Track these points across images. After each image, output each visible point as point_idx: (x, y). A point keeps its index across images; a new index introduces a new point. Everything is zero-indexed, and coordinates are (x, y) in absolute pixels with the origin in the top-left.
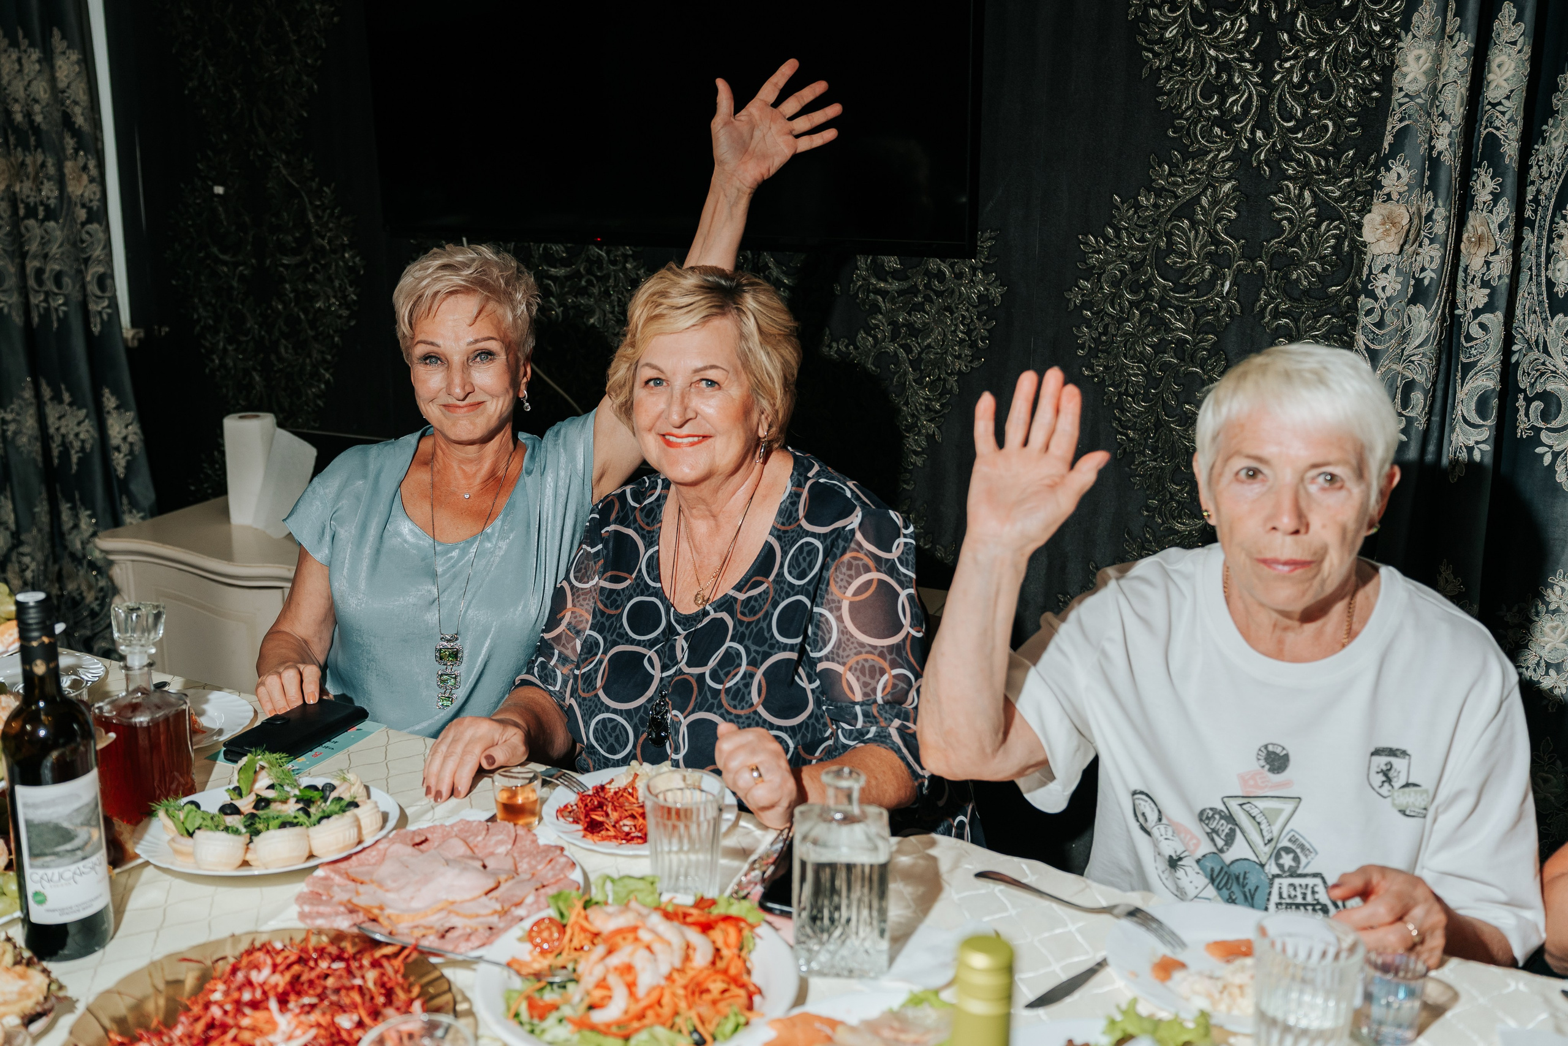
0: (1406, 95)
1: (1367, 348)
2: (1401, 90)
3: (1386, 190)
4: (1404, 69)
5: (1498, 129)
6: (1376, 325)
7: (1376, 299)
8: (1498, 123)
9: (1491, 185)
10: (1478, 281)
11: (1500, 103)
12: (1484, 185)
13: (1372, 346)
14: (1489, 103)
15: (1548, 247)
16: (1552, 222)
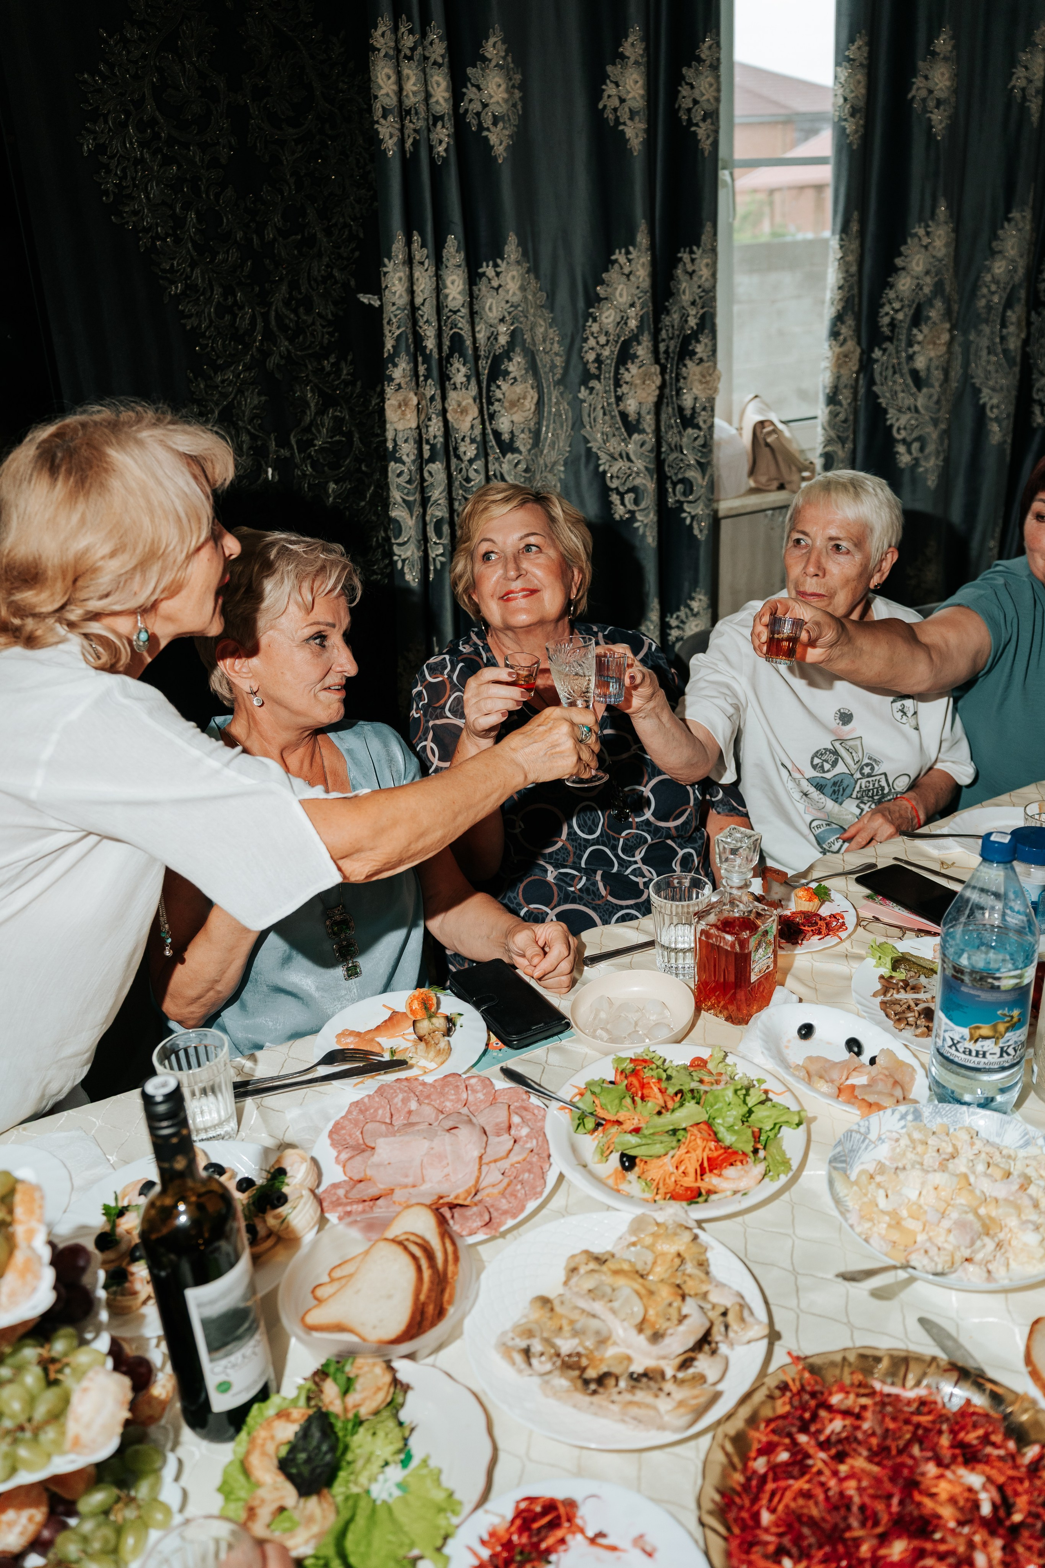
0: (398, 309)
1: (404, 501)
2: (394, 304)
3: (397, 381)
4: (394, 289)
5: (461, 329)
6: (407, 482)
7: (404, 463)
8: (460, 325)
9: (463, 370)
10: (468, 440)
11: (459, 311)
12: (459, 372)
13: (406, 498)
14: (451, 311)
15: (488, 409)
16: (488, 390)
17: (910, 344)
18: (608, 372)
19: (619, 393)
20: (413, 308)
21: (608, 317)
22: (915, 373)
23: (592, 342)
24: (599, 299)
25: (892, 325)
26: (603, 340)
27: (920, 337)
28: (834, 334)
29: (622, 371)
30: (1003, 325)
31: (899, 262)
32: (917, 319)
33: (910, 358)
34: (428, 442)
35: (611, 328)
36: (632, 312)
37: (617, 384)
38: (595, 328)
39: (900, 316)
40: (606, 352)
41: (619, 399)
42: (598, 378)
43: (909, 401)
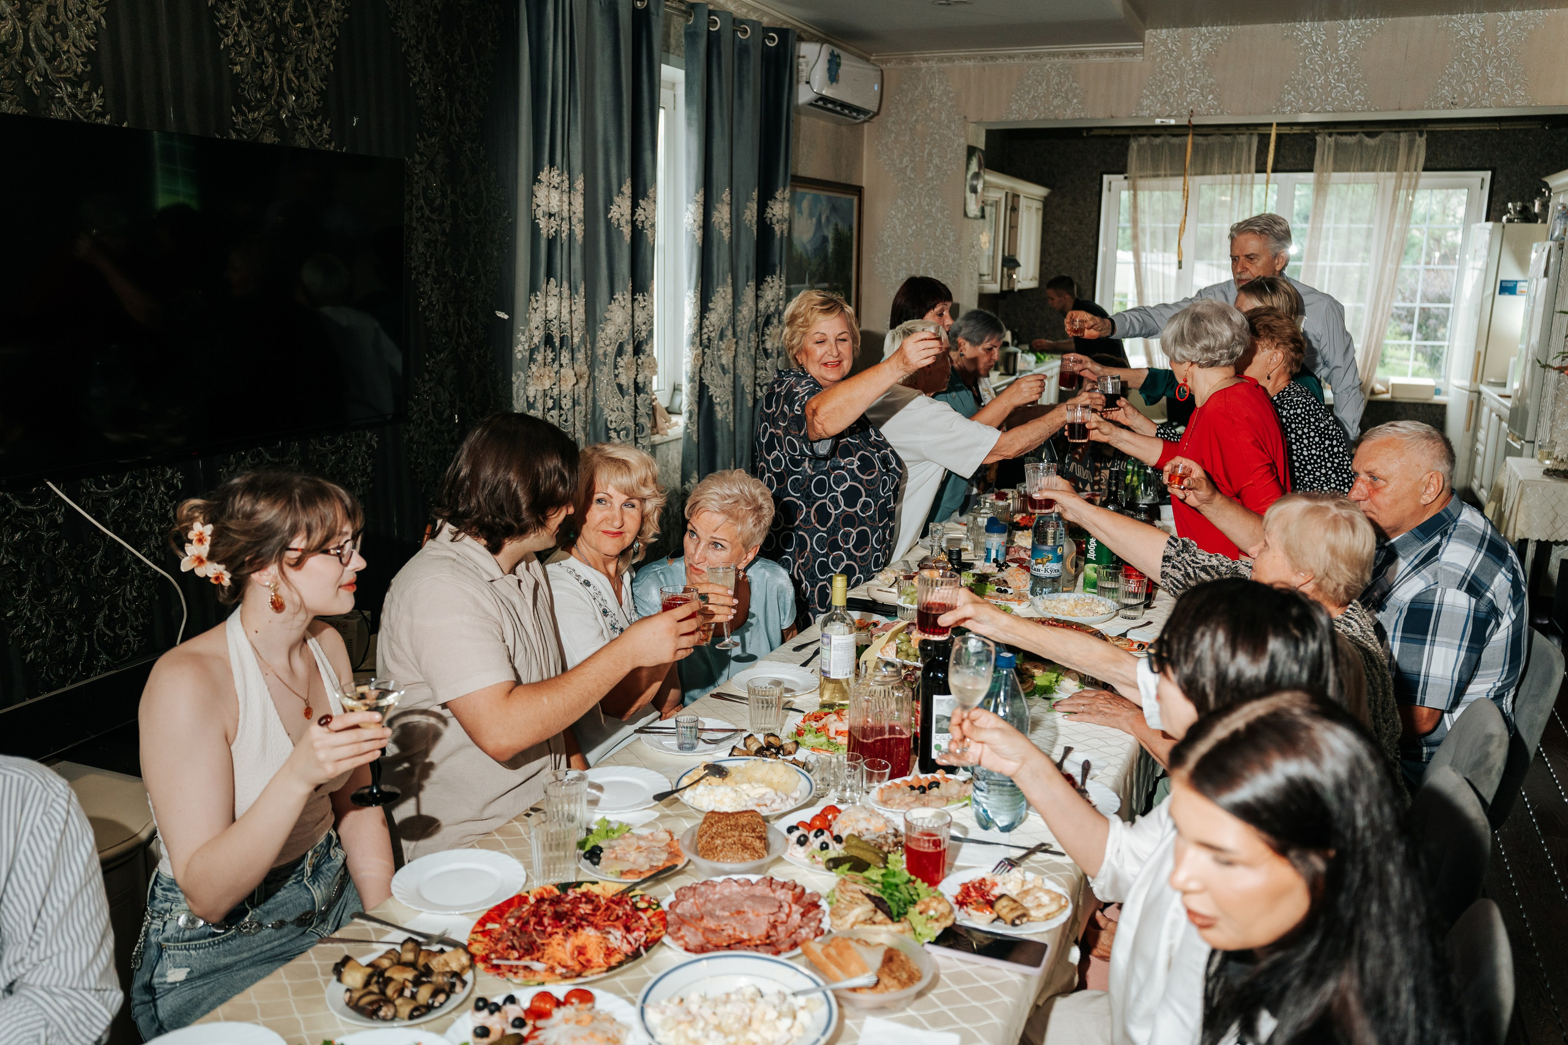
3: (539, 362)
17: (719, 350)
18: (610, 360)
19: (617, 372)
20: (547, 321)
21: (610, 330)
22: (722, 367)
23: (601, 344)
24: (606, 320)
25: (709, 339)
26: (607, 342)
27: (723, 346)
28: (693, 343)
29: (619, 359)
30: (749, 341)
31: (711, 305)
32: (722, 337)
33: (720, 357)
34: (551, 397)
35: (613, 336)
36: (625, 328)
37: (616, 367)
38: (603, 335)
39: (713, 334)
40: (609, 349)
41: (616, 376)
42: (605, 364)
43: (720, 382)
